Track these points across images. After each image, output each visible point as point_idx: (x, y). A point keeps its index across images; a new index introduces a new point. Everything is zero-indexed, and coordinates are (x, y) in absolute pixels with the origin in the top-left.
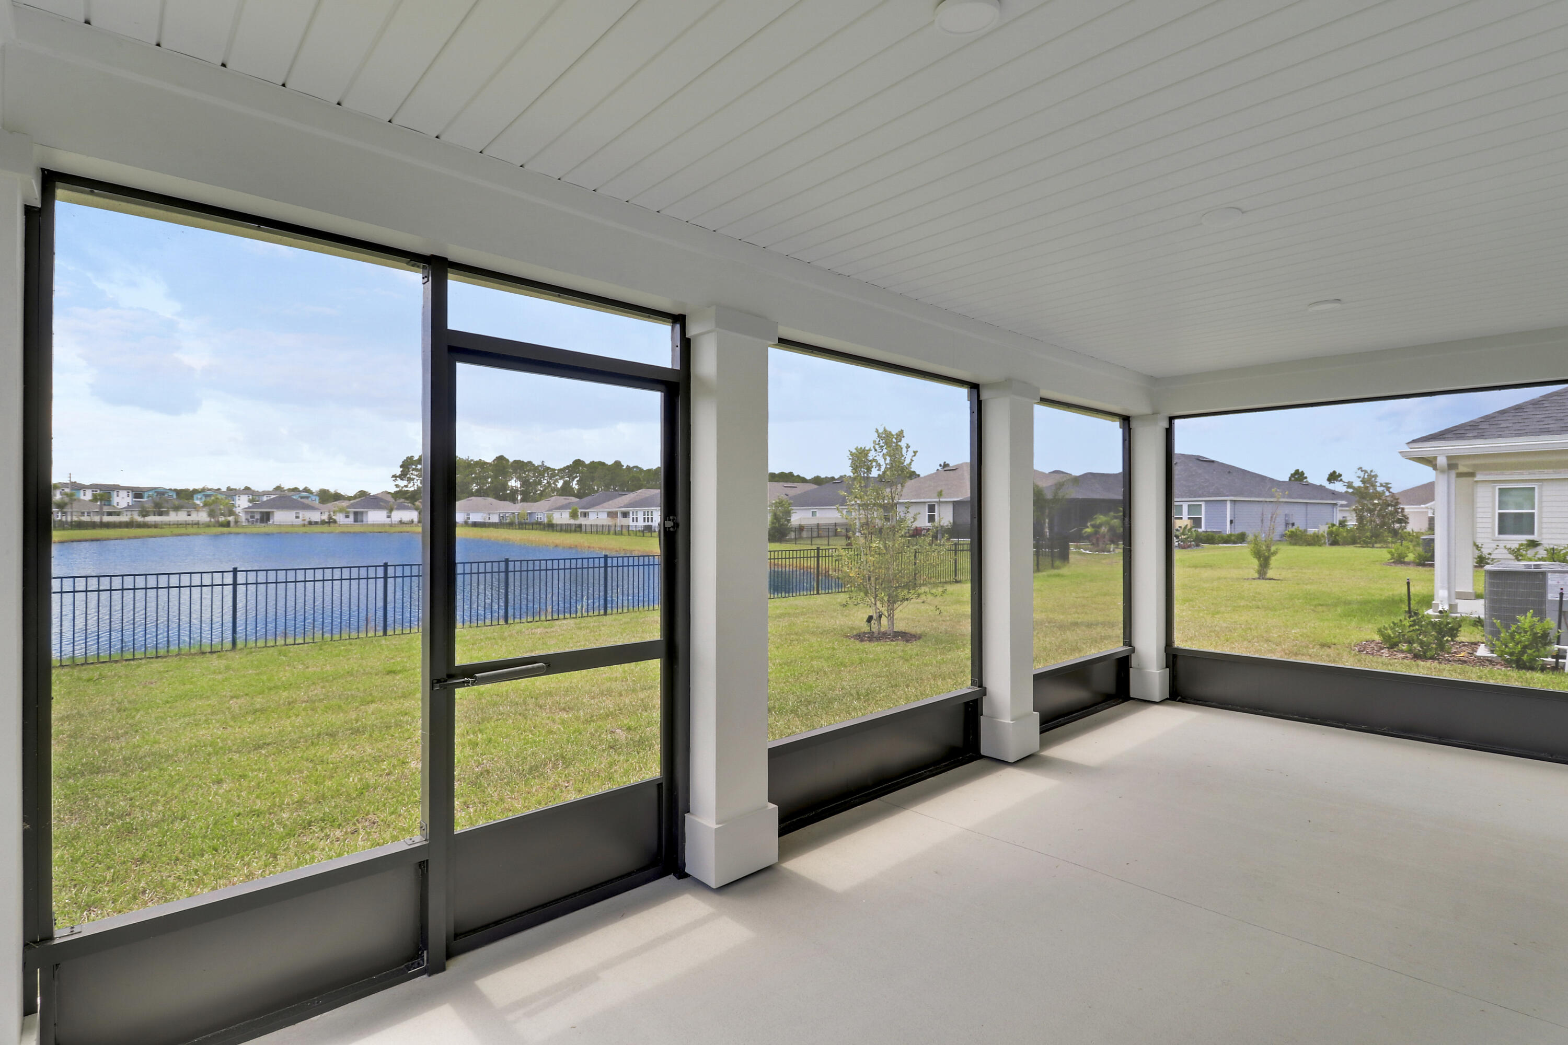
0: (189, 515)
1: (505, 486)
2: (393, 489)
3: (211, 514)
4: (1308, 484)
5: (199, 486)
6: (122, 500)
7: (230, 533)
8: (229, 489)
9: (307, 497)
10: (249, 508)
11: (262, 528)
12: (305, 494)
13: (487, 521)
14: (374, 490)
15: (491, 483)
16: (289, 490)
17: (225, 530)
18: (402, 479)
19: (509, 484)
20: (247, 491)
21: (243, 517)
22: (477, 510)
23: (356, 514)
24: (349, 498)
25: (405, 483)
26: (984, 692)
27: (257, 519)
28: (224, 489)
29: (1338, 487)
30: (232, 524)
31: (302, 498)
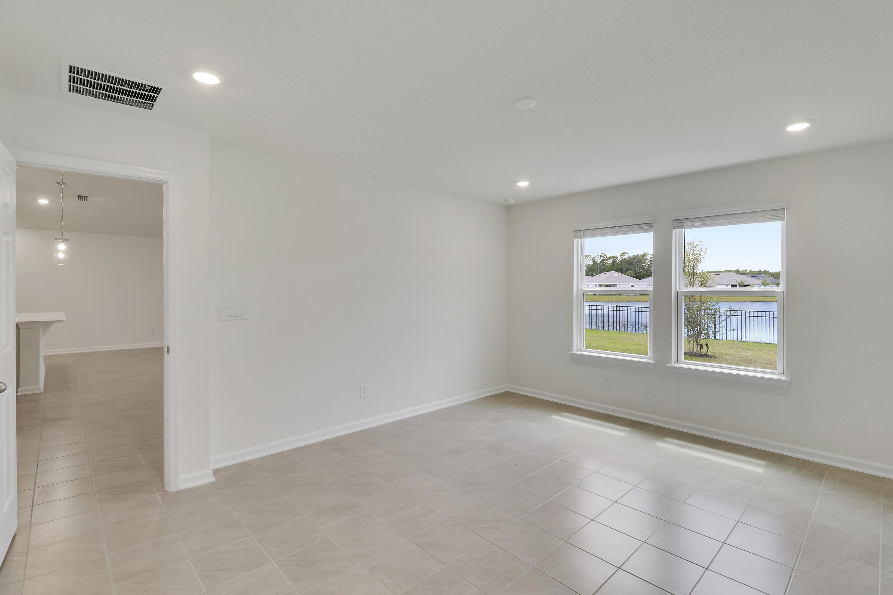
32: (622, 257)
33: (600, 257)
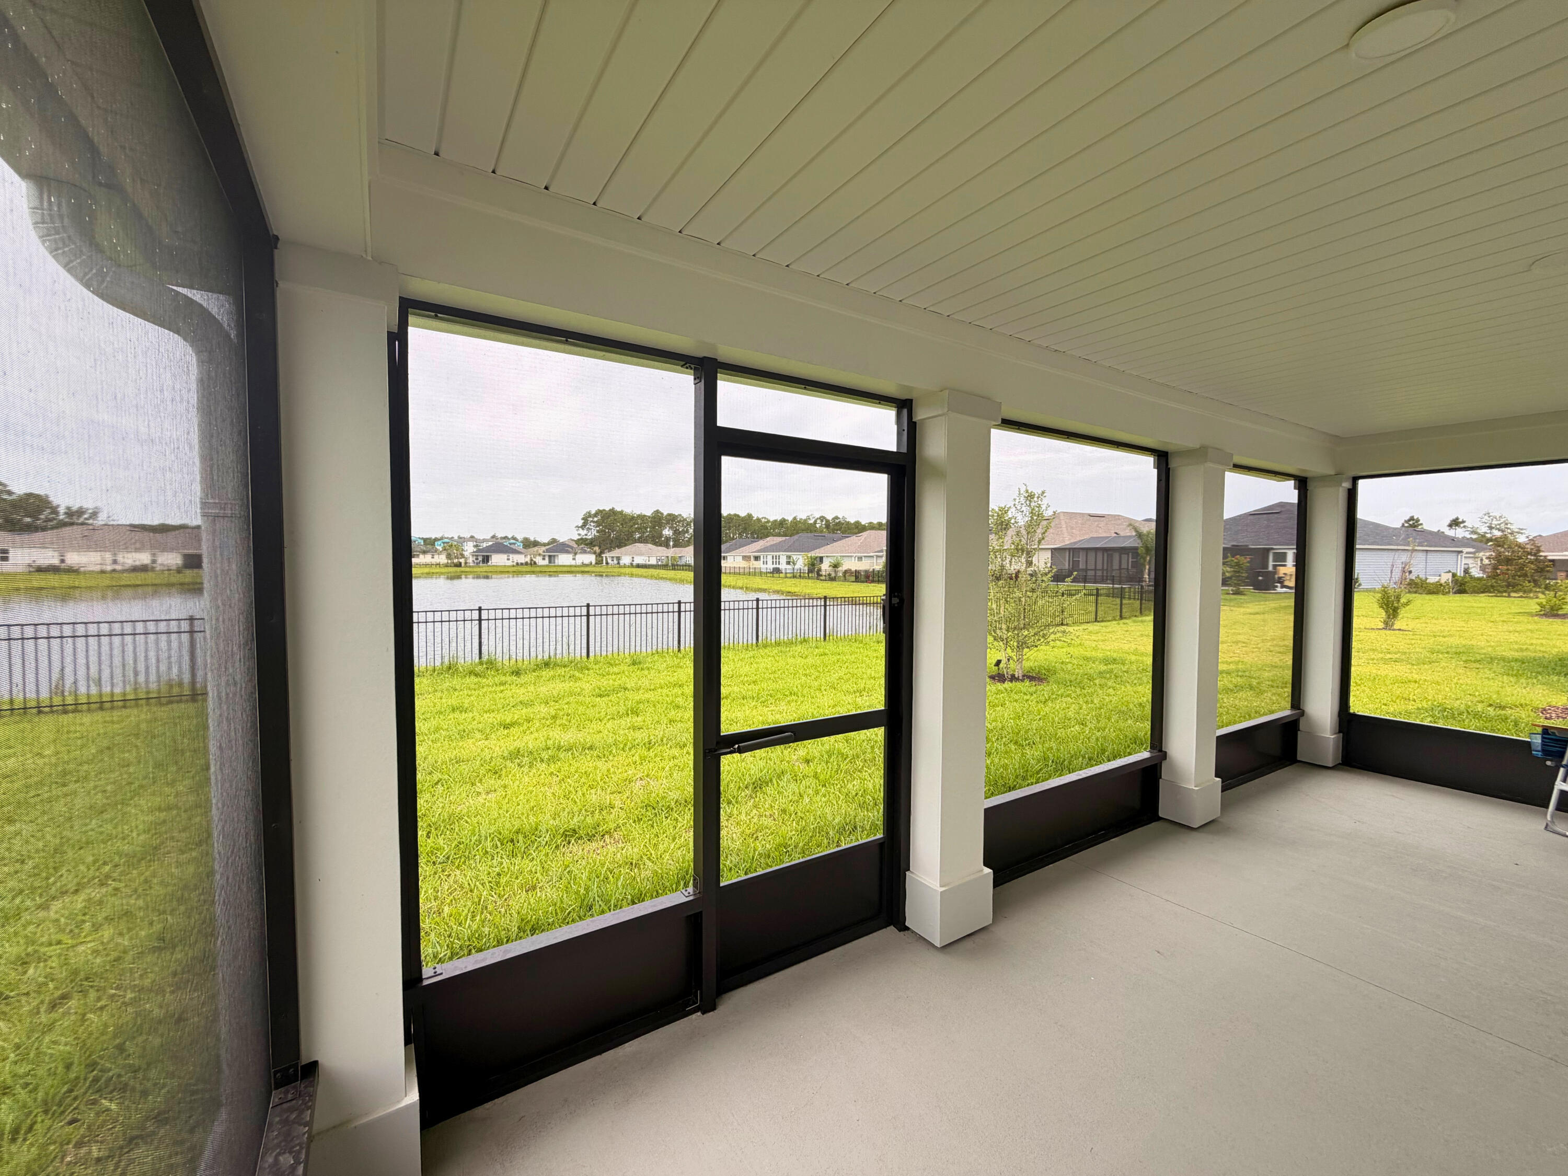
1: (661, 535)
2: (576, 537)
3: (449, 556)
4: (1423, 531)
5: (439, 536)
8: (459, 538)
9: (514, 544)
10: (474, 552)
11: (483, 568)
12: (514, 541)
13: (648, 563)
14: (562, 539)
15: (650, 531)
16: (502, 538)
17: (458, 569)
18: (583, 529)
19: (664, 533)
21: (471, 560)
22: (641, 554)
23: (550, 556)
24: (544, 545)
25: (585, 532)
26: (1164, 756)
29: (1459, 533)
30: (463, 565)
31: (510, 544)
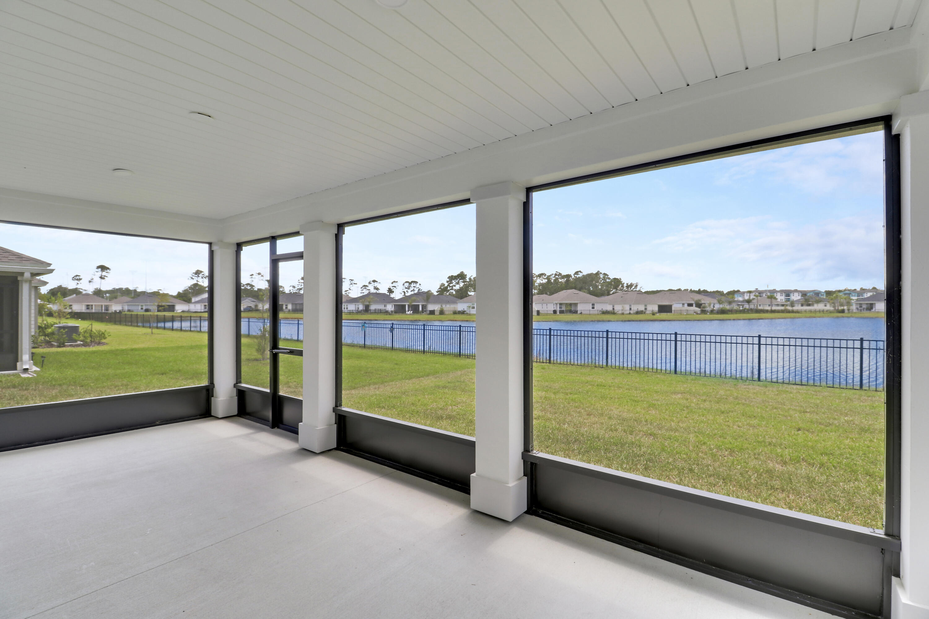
0: (826, 306)
6: (795, 297)
7: (843, 317)
20: (873, 290)
27: (864, 308)
28: (858, 289)
32: (576, 276)
33: (555, 276)
